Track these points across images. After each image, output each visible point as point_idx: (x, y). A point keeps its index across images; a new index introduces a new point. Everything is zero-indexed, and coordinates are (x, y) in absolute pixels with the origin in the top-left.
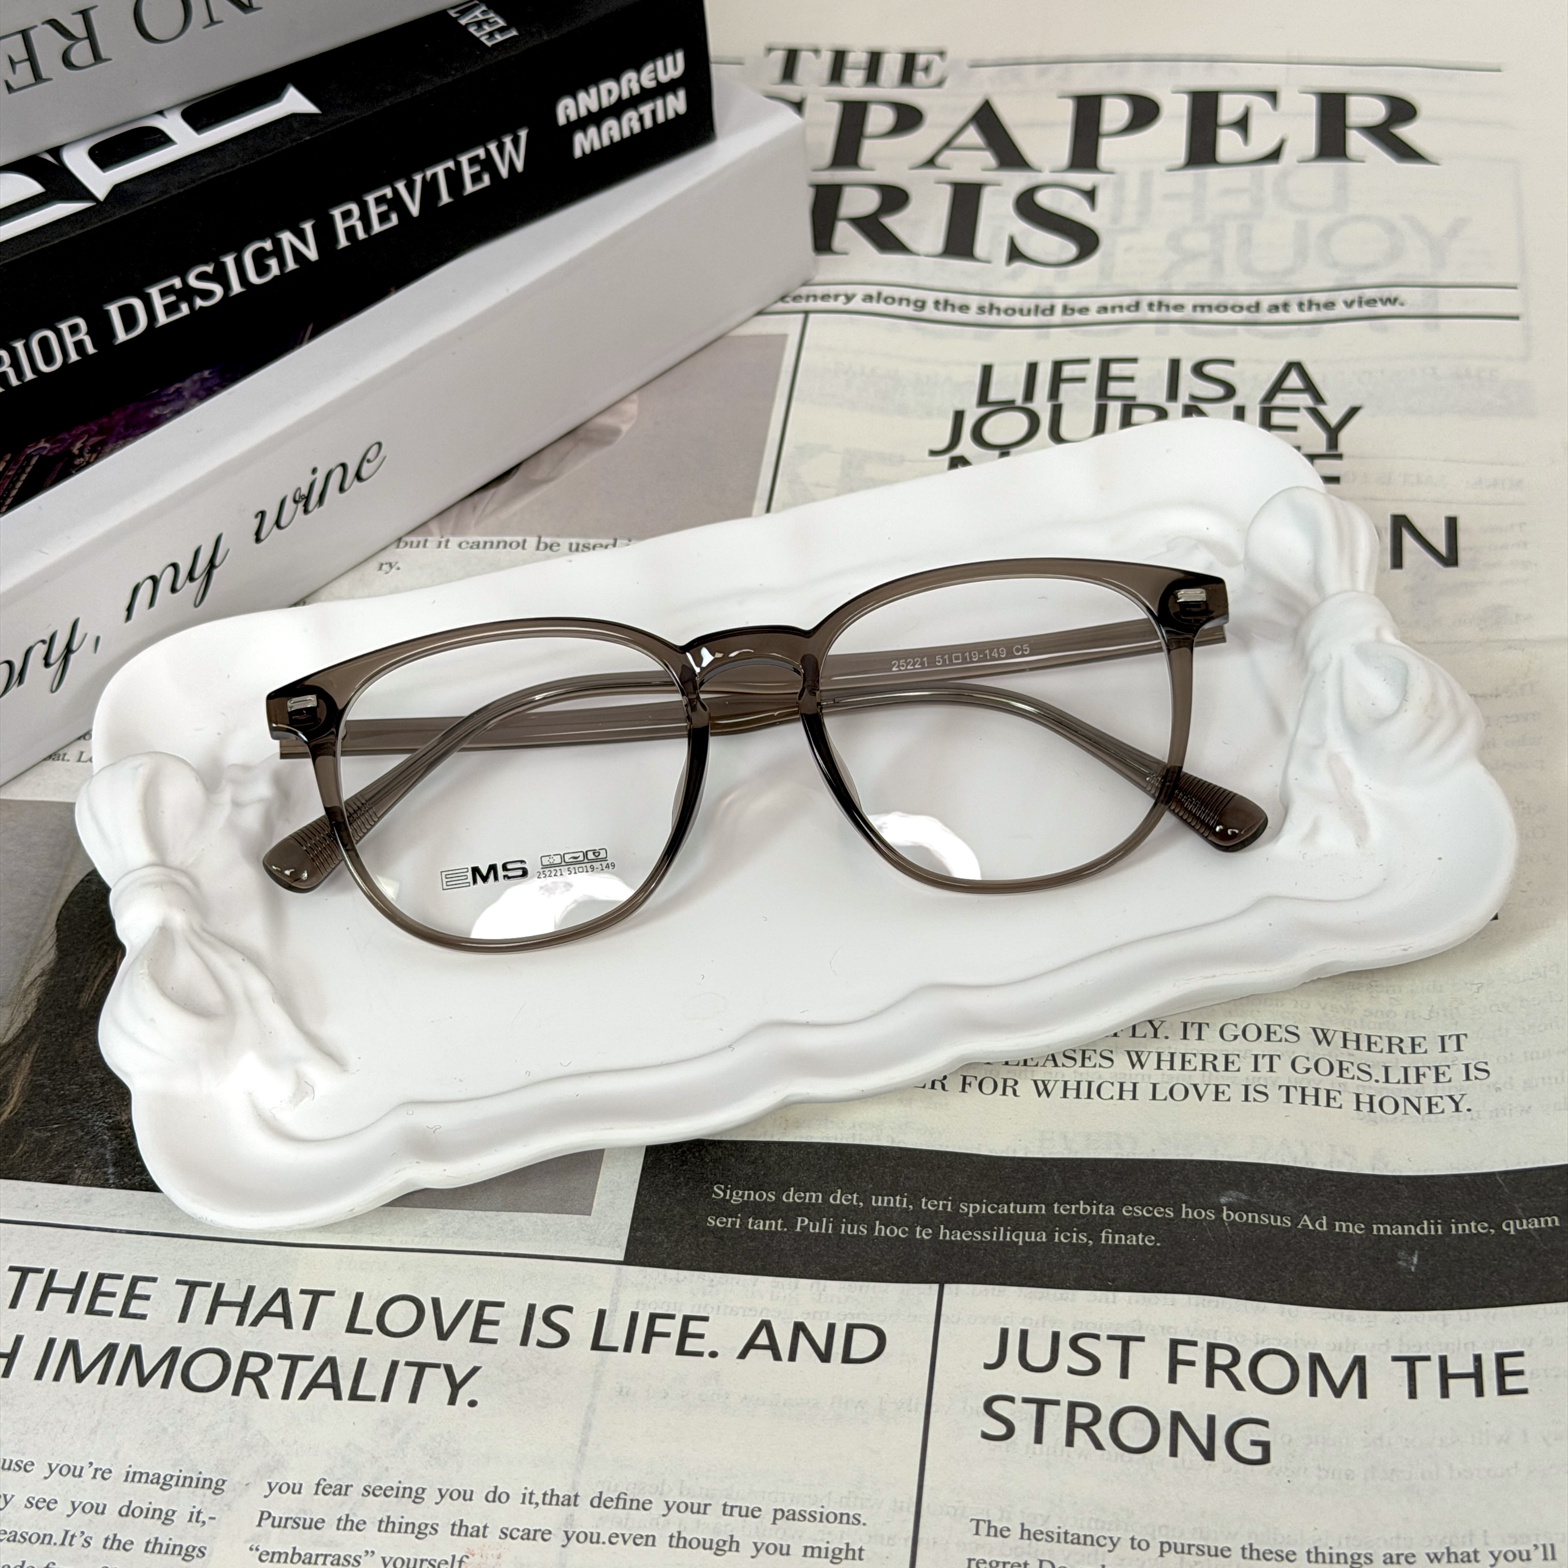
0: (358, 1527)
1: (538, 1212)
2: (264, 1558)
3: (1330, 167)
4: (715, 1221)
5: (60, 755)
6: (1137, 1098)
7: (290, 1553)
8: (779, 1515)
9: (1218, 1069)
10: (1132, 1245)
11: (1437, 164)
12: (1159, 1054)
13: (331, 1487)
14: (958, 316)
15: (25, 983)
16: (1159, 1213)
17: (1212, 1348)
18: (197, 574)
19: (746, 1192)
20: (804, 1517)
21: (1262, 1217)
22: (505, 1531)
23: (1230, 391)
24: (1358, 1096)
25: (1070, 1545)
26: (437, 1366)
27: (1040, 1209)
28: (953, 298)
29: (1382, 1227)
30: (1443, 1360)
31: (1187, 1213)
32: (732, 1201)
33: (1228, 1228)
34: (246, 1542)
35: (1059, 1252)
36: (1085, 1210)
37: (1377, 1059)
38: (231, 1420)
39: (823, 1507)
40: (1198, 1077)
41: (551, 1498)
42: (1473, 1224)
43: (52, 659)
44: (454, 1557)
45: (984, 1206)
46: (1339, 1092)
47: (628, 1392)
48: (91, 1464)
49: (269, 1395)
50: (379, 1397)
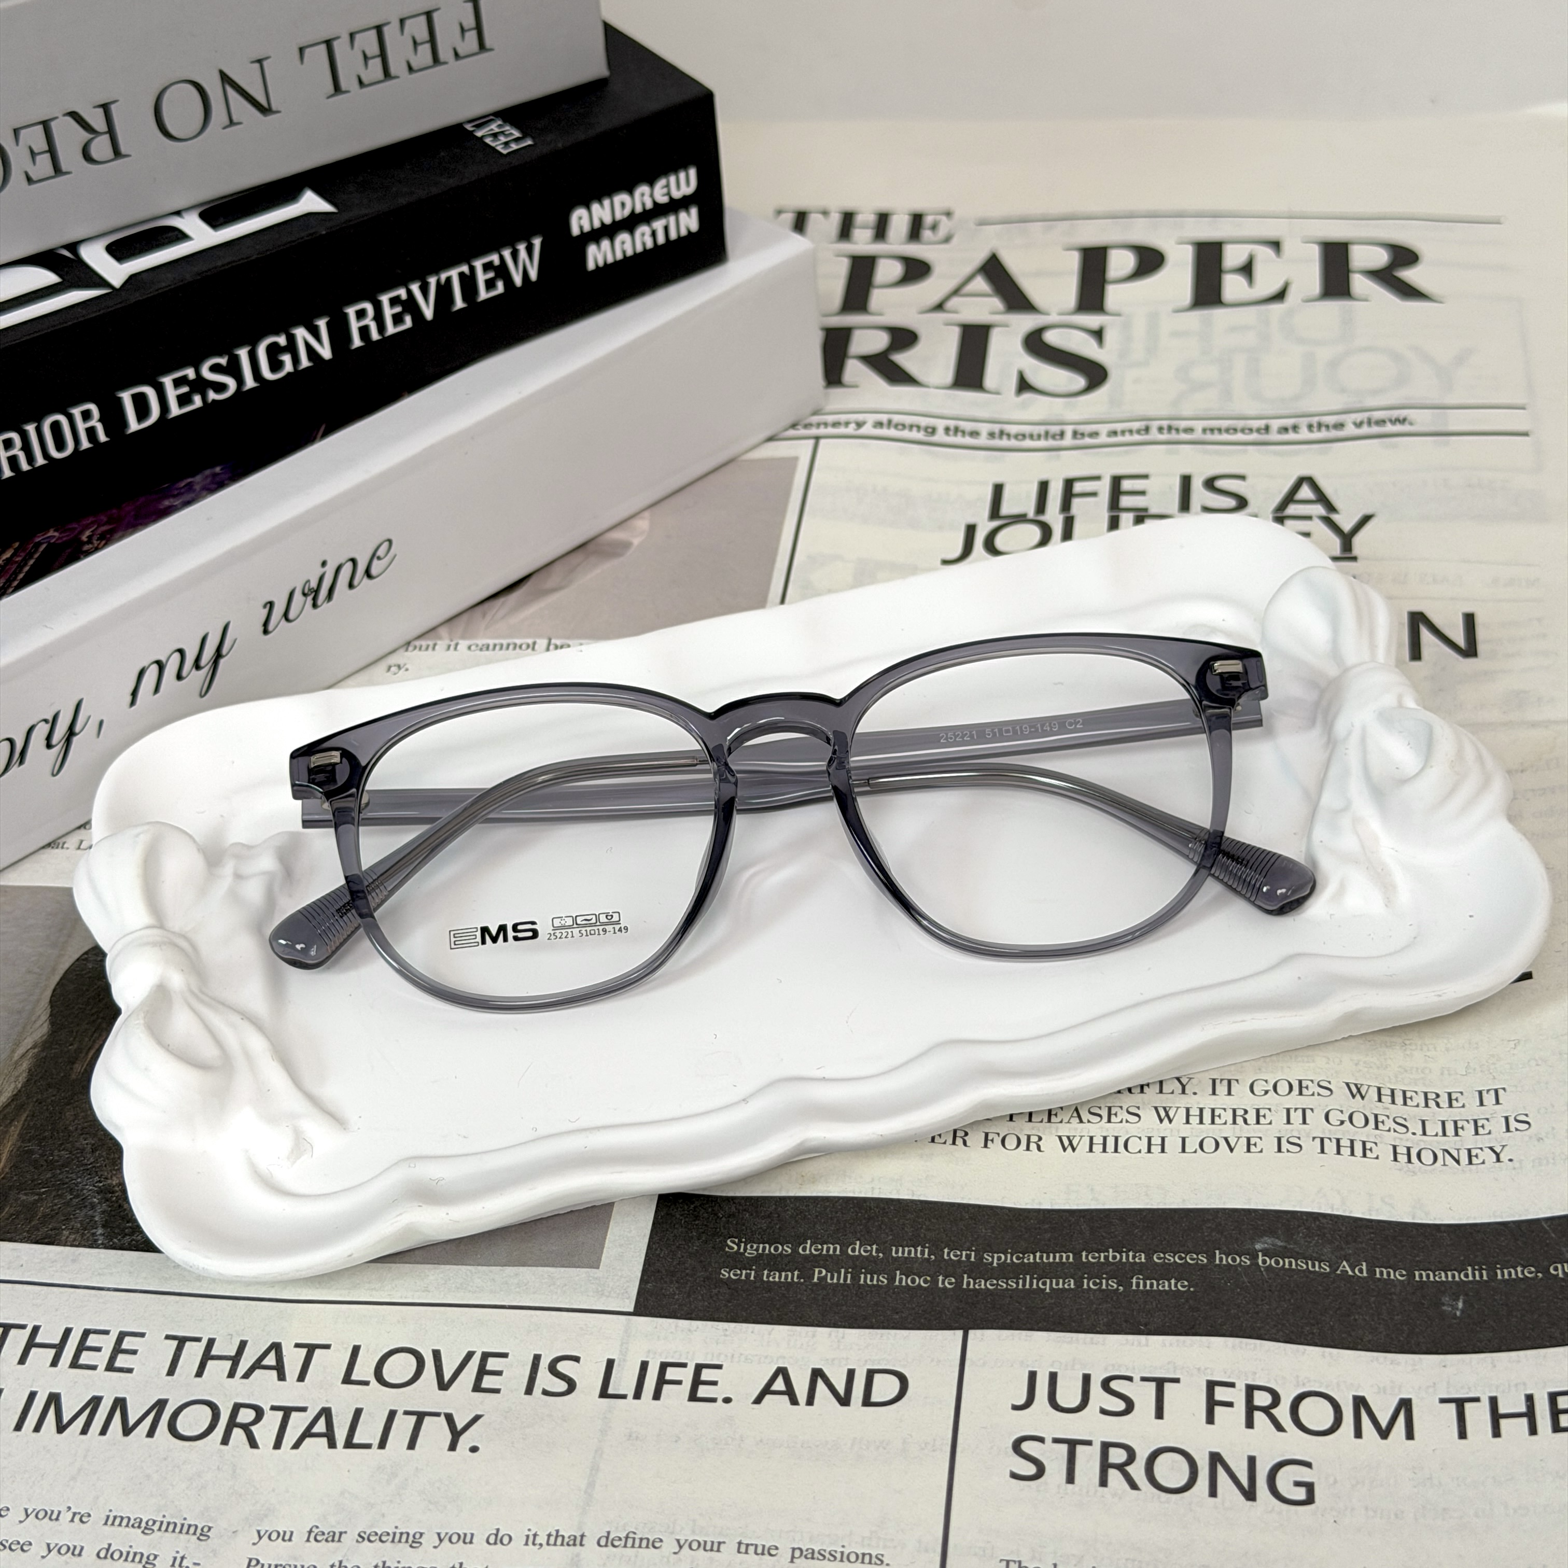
1: (545, 1266)
3: (1334, 306)
4: (729, 1273)
5: (59, 844)
6: (1166, 1151)
8: (797, 1554)
9: (1249, 1122)
10: (1165, 1291)
11: (1441, 302)
12: (1188, 1110)
13: (323, 1534)
14: (968, 440)
15: (16, 1055)
16: (1192, 1259)
17: (1250, 1390)
18: (204, 661)
19: (761, 1246)
20: (824, 1556)
21: (1299, 1262)
23: (1242, 503)
24: (1395, 1147)
26: (437, 1415)
27: (1068, 1257)
28: (963, 425)
29: (1424, 1274)
30: (1494, 1401)
31: (1221, 1259)
32: (746, 1254)
33: (1264, 1273)
35: (1089, 1297)
36: (1114, 1257)
37: (1413, 1113)
38: (219, 1469)
39: (843, 1546)
40: (1229, 1131)
41: (555, 1538)
42: (1519, 1269)
43: (55, 740)
45: (1009, 1256)
46: (1376, 1144)
47: (637, 1438)
48: (69, 1508)
49: (260, 1445)
50: (376, 1445)
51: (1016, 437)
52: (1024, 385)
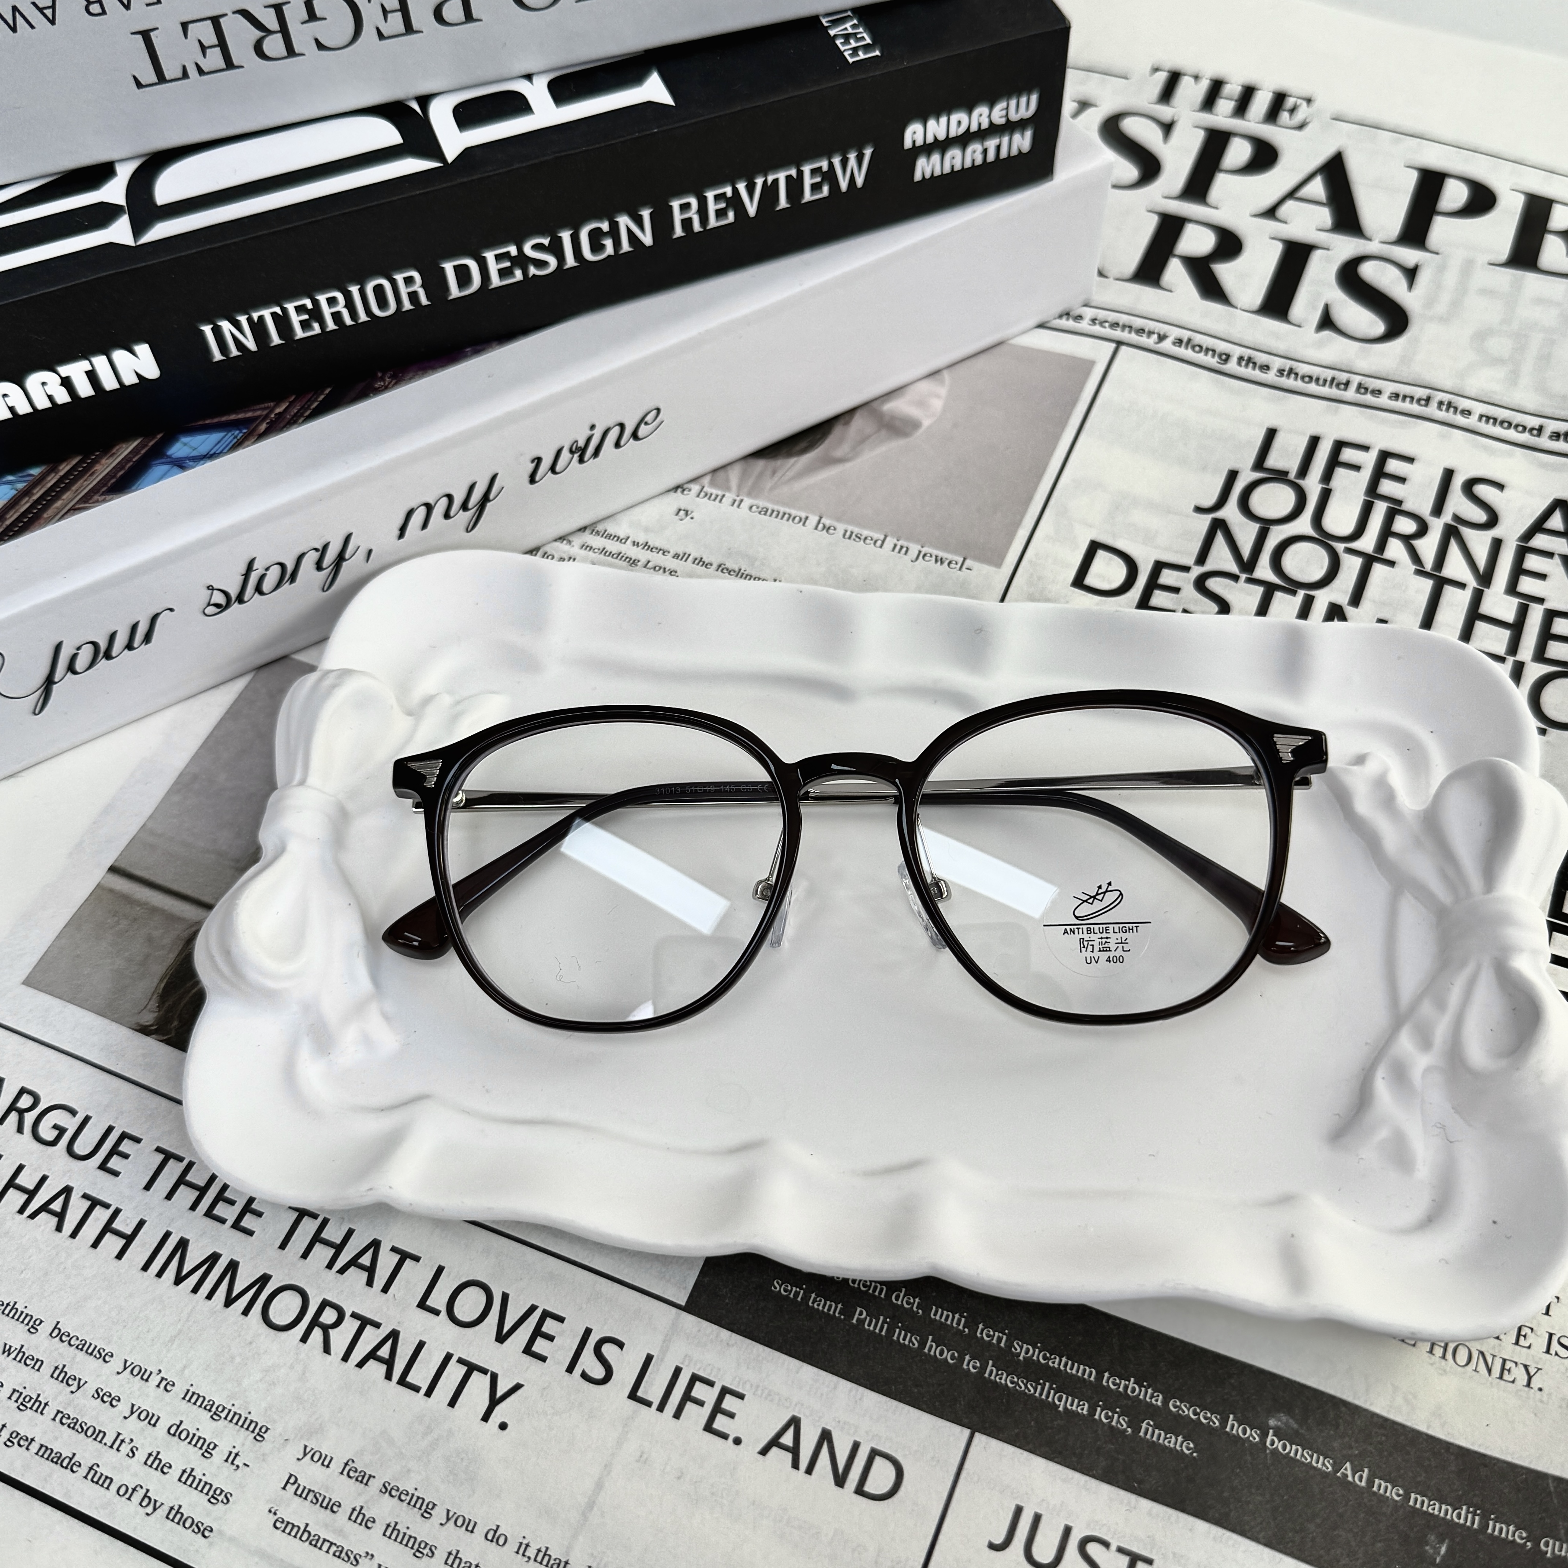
0: (367, 1523)
2: (278, 1525)
4: (781, 1288)
7: (302, 1528)
10: (1169, 1446)
13: (356, 1471)
14: (1257, 374)
16: (1206, 1418)
21: (1305, 1453)
23: (1493, 520)
26: (485, 1372)
27: (1090, 1374)
28: (1257, 356)
29: (1420, 1498)
31: (1233, 1426)
33: (1269, 1456)
34: (268, 1501)
35: (1096, 1432)
36: (1133, 1391)
38: (292, 1367)
41: (543, 1556)
42: (1511, 1528)
43: (325, 564)
45: (1037, 1350)
47: (647, 1459)
49: (332, 1352)
50: (423, 1391)
51: (1303, 378)
52: (1326, 321)
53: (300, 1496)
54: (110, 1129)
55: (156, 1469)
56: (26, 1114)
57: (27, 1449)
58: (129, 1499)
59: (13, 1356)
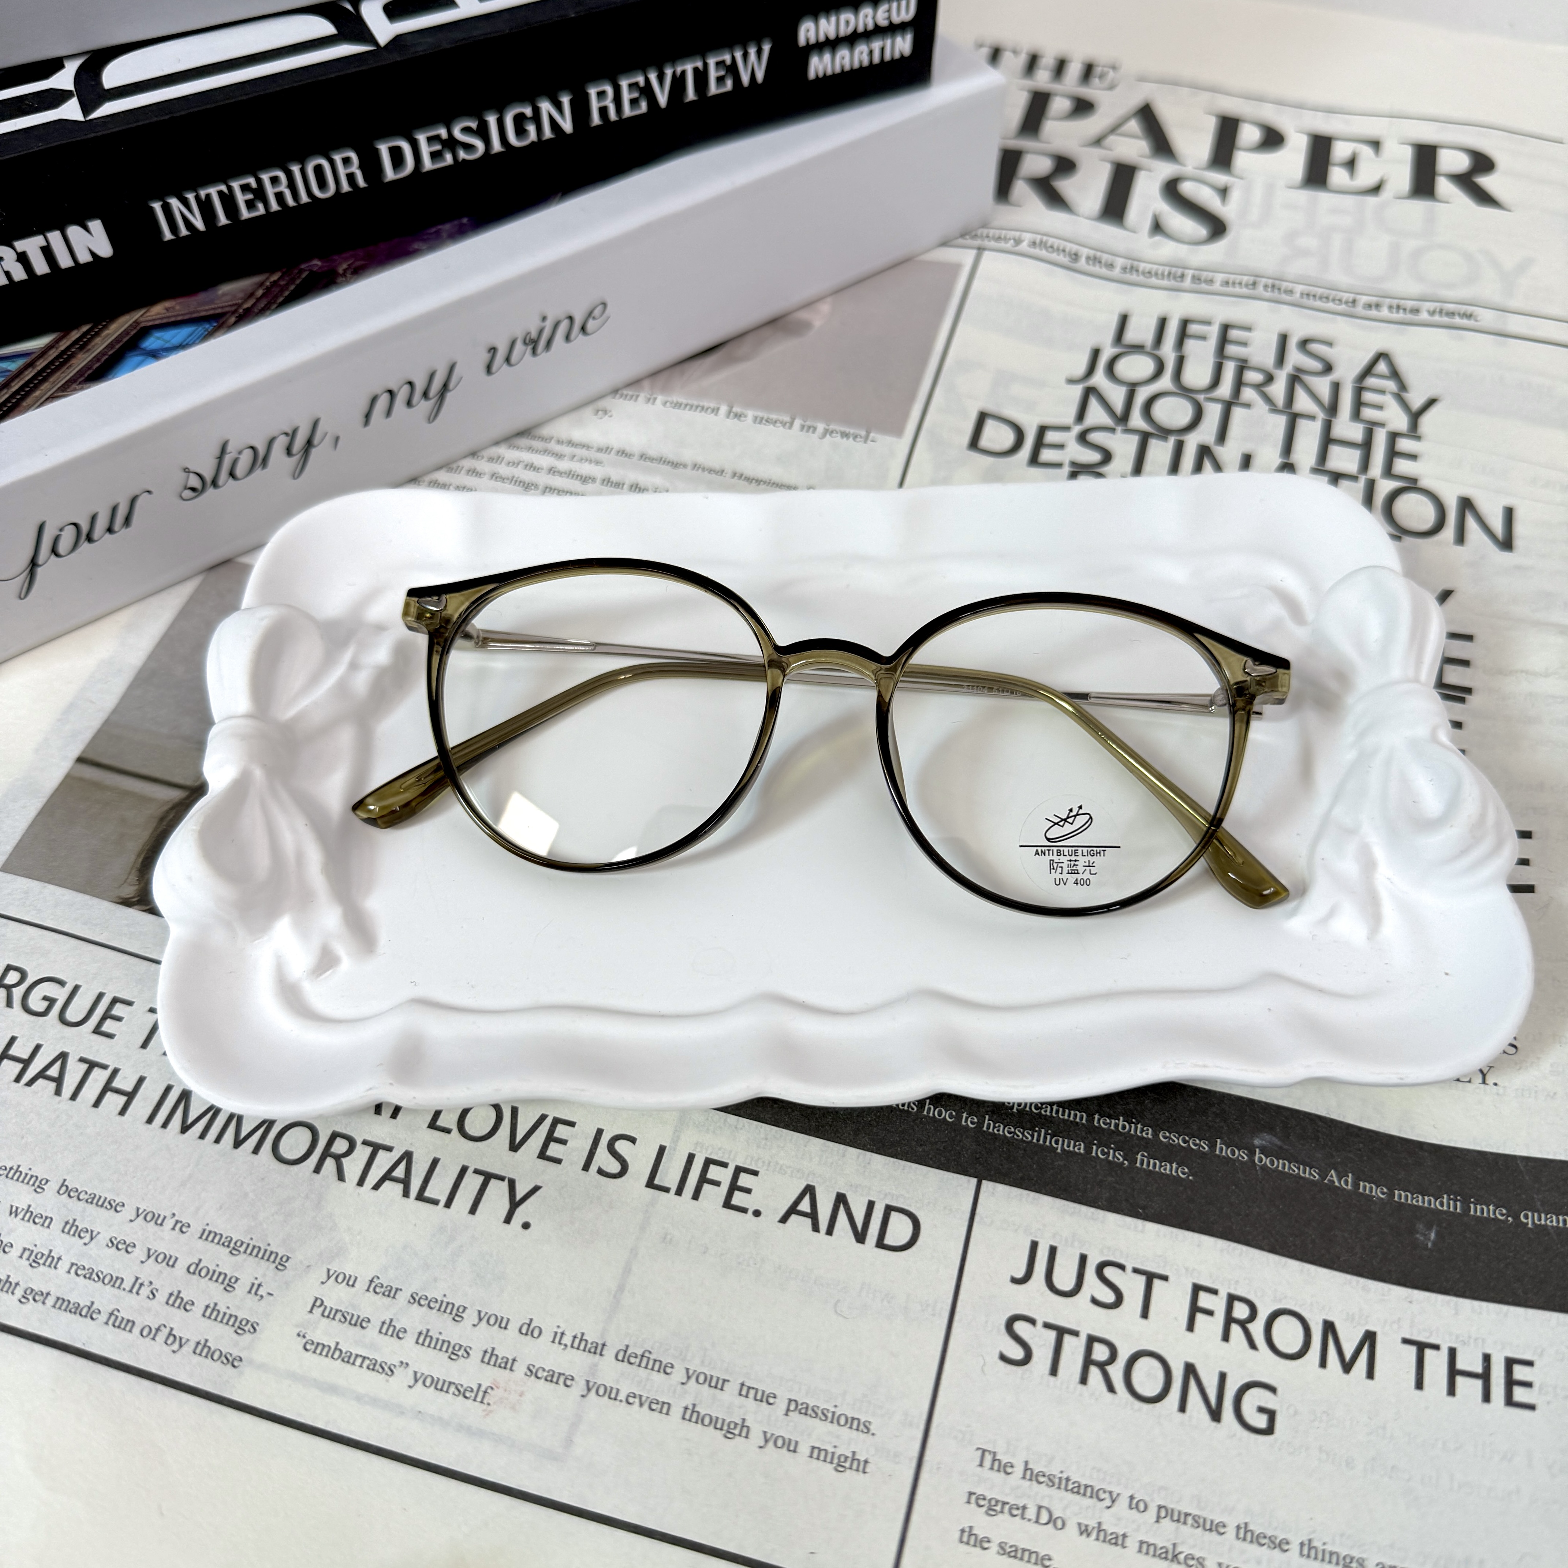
0: (398, 1334)
2: (308, 1347)
3: (1420, 204)
7: (333, 1347)
8: (792, 1407)
10: (1165, 1174)
11: (1510, 211)
13: (382, 1286)
14: (1104, 271)
16: (1195, 1145)
17: (1232, 1299)
18: (431, 394)
20: (816, 1414)
21: (1292, 1166)
22: (531, 1367)
23: (1328, 368)
25: (1069, 1494)
26: (501, 1178)
27: (1082, 1117)
28: (1102, 256)
29: (1403, 1194)
30: (1452, 1352)
31: (1221, 1149)
33: (1259, 1173)
34: (297, 1326)
35: (1096, 1166)
36: (1124, 1127)
38: (307, 1197)
39: (836, 1406)
41: (580, 1342)
42: (1491, 1207)
43: (294, 450)
44: (480, 1385)
45: (1029, 1103)
47: (671, 1239)
48: (174, 1215)
49: (347, 1180)
50: (442, 1203)
51: (1143, 273)
52: (1157, 227)
53: (328, 1317)
54: (100, 996)
55: (179, 1307)
56: (14, 990)
57: (44, 1303)
58: (153, 1339)
59: (20, 1216)
